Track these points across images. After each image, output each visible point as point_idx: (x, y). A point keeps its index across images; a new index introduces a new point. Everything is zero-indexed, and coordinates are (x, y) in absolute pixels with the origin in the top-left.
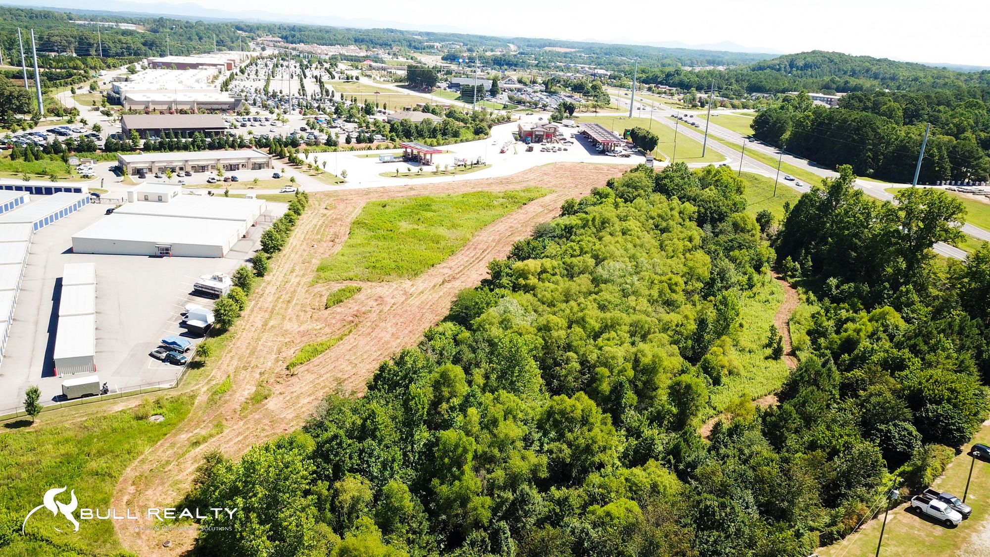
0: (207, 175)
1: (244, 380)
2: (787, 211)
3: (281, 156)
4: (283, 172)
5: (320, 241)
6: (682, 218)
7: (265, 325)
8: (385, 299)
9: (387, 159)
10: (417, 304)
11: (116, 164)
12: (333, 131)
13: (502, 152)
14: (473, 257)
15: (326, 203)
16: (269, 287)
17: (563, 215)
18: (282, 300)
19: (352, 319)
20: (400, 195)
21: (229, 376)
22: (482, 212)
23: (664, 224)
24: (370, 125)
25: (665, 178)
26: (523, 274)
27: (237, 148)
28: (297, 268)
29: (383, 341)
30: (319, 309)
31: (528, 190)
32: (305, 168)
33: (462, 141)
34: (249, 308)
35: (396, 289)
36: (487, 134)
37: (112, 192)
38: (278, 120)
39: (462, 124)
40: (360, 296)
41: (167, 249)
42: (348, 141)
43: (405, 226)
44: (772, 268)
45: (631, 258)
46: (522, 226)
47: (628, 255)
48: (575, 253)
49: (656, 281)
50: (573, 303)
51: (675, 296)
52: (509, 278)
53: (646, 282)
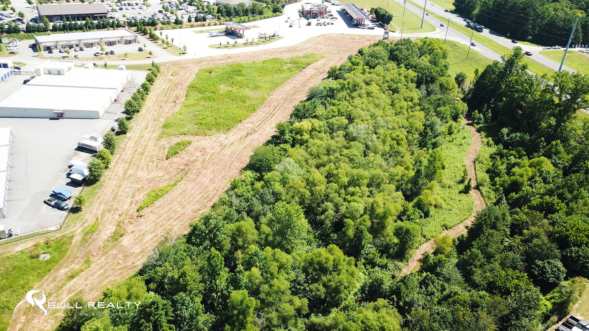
0: (96, 49)
1: (107, 221)
2: (476, 75)
3: (144, 33)
4: (145, 46)
5: (166, 102)
6: (406, 81)
7: (125, 174)
8: (207, 150)
9: (214, 34)
10: (229, 153)
11: (33, 42)
12: (179, 13)
13: (291, 26)
14: (268, 113)
15: (173, 70)
16: (130, 142)
17: (329, 77)
18: (137, 153)
19: (183, 167)
20: (221, 62)
21: (97, 219)
22: (275, 76)
23: (395, 86)
24: (205, 8)
25: (396, 50)
26: (299, 132)
27: (116, 28)
28: (150, 125)
29: (204, 185)
30: (162, 160)
31: (307, 57)
32: (160, 42)
33: (265, 18)
34: (115, 161)
35: (215, 141)
36: (281, 12)
37: (30, 65)
38: (144, 4)
39: (265, 5)
40: (190, 148)
41: (62, 114)
42: (189, 21)
43: (223, 88)
44: (465, 118)
45: (372, 117)
46: (302, 86)
47: (370, 114)
48: (335, 114)
49: (388, 136)
50: (332, 157)
51: (401, 149)
52: (290, 134)
53: (382, 137)
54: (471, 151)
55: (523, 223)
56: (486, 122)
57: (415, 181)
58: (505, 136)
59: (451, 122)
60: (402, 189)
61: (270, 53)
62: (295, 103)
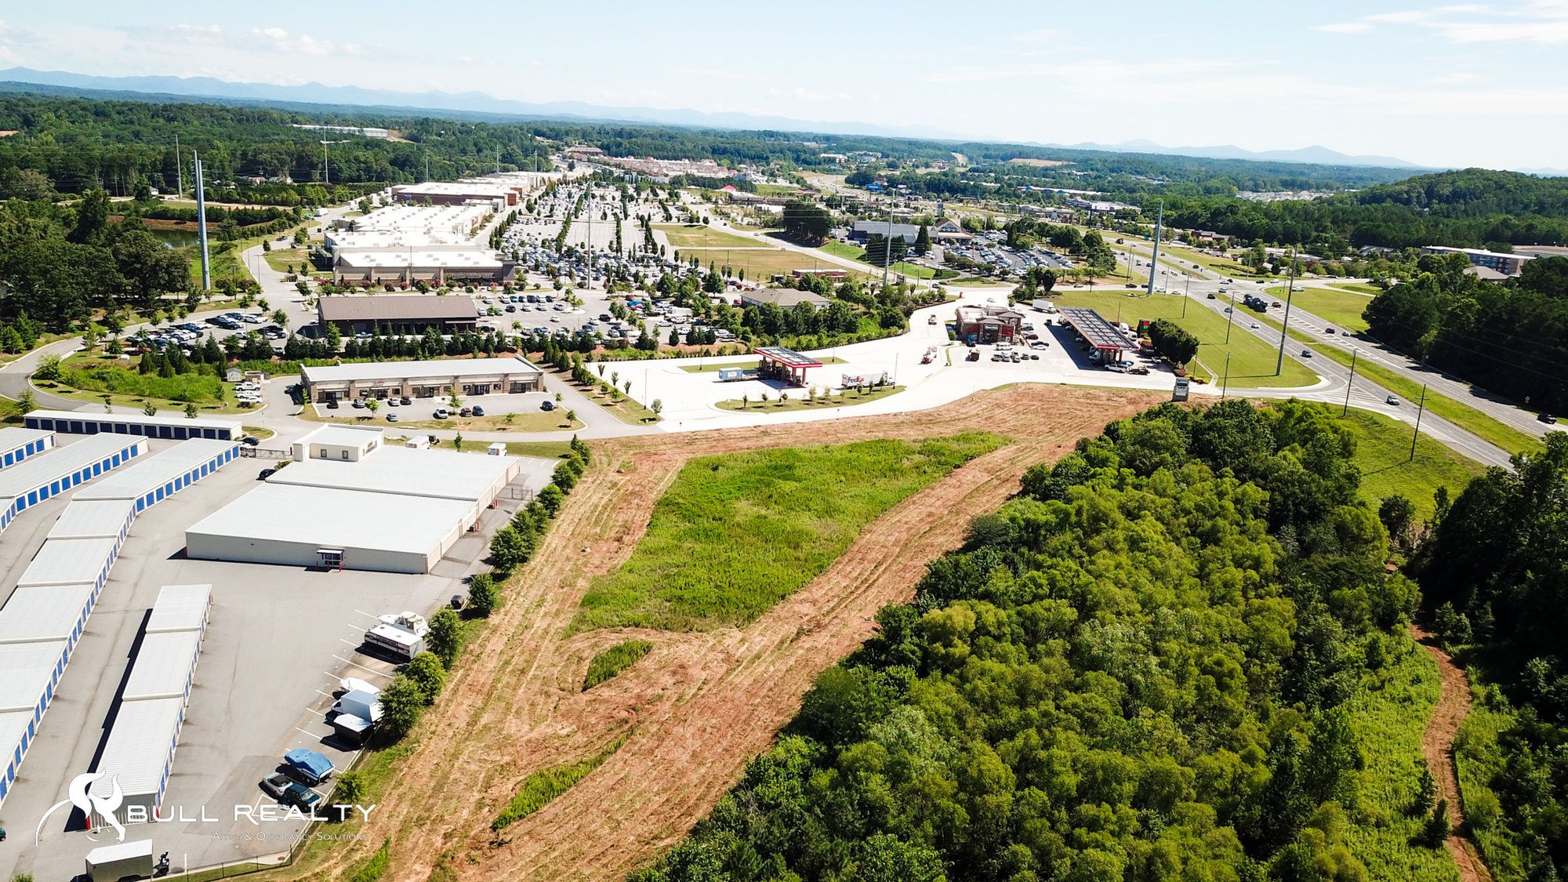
0: (440, 402)
1: (413, 850)
2: (1440, 505)
3: (561, 367)
4: (558, 400)
5: (598, 538)
6: (1240, 512)
7: (472, 723)
8: (690, 671)
9: (730, 376)
10: (746, 683)
11: (296, 380)
12: (650, 323)
13: (926, 361)
14: (857, 578)
15: (621, 459)
16: (494, 640)
17: (1024, 493)
18: (510, 668)
19: (624, 714)
20: (745, 444)
21: (387, 842)
22: (881, 482)
23: (1208, 524)
24: (712, 313)
25: (1210, 429)
26: (943, 633)
27: (492, 353)
28: (549, 597)
29: (674, 769)
30: (572, 692)
31: (965, 438)
32: (597, 390)
33: (860, 340)
34: (451, 686)
35: (713, 648)
36: (902, 327)
37: (280, 435)
38: (566, 300)
39: (862, 309)
40: (647, 664)
41: (337, 556)
42: (673, 341)
43: (745, 509)
44: (1414, 623)
45: (1144, 606)
46: (950, 512)
47: (1140, 596)
48: (1040, 591)
49: (1192, 661)
50: (1032, 712)
51: (1230, 701)
52: (916, 640)
53: (1173, 662)
54: (1440, 720)
56: (1478, 637)
57: (1273, 796)
58: (1542, 683)
59: (1373, 633)
60: (1235, 819)
61: (868, 426)
62: (930, 556)
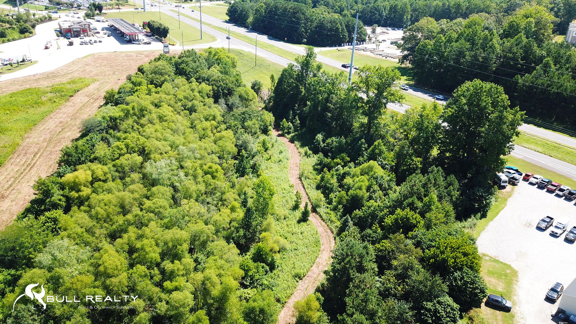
2: (273, 82)
6: (202, 96)
13: (47, 48)
14: (24, 164)
17: (106, 104)
22: (31, 111)
23: (190, 104)
26: (75, 187)
31: (73, 82)
33: (9, 41)
36: (31, 33)
39: (8, 26)
45: (172, 147)
46: (71, 119)
47: (169, 143)
48: (122, 152)
49: (198, 168)
50: (129, 217)
51: (219, 183)
52: (61, 192)
53: (191, 172)
55: (389, 252)
56: (296, 130)
59: (263, 137)
60: (233, 239)
61: (20, 83)
62: (64, 144)
